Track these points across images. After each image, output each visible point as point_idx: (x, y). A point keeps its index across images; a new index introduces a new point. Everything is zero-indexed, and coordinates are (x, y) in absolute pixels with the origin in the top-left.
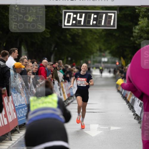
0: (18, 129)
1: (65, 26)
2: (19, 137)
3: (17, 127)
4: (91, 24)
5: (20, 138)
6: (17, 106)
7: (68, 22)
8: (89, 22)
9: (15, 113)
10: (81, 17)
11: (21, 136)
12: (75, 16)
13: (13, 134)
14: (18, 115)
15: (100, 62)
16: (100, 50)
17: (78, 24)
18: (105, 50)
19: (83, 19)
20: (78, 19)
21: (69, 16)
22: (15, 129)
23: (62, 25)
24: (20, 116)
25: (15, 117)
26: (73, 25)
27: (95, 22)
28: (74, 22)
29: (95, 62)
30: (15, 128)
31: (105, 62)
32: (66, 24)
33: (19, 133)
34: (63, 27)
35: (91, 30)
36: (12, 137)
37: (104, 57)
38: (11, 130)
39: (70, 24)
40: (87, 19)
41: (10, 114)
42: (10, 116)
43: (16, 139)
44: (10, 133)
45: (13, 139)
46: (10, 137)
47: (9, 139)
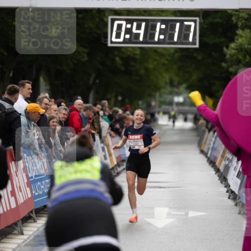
0: (34, 215)
1: (112, 42)
2: (35, 229)
3: (31, 212)
4: (156, 39)
5: (37, 230)
6: (32, 177)
7: (118, 36)
8: (153, 36)
9: (28, 190)
10: (139, 28)
11: (39, 228)
12: (129, 26)
13: (25, 224)
14: (34, 192)
15: (171, 103)
16: (171, 83)
17: (134, 39)
18: (180, 84)
19: (142, 32)
20: (134, 31)
21: (120, 26)
22: (28, 216)
23: (107, 41)
24: (37, 194)
25: (30, 196)
26: (125, 41)
27: (162, 37)
28: (128, 36)
29: (162, 103)
30: (28, 213)
31: (179, 104)
32: (114, 40)
33: (35, 221)
34: (109, 45)
35: (155, 51)
36: (24, 228)
37: (178, 94)
38: (22, 218)
39: (121, 40)
40: (150, 32)
41: (21, 191)
42: (20, 194)
43: (31, 233)
44: (20, 222)
45: (25, 232)
46: (21, 228)
47: (18, 231)
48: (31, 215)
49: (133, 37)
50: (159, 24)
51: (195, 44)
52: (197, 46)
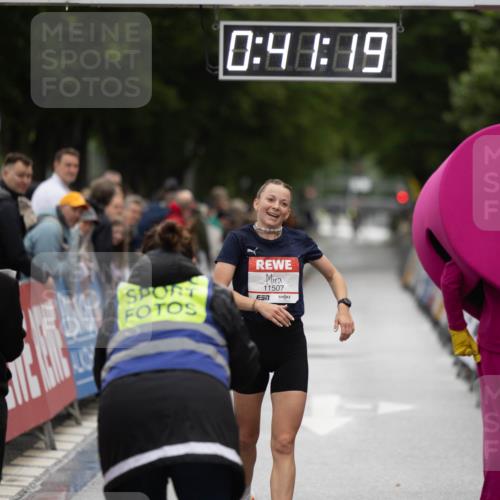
0: (76, 412)
1: (226, 72)
2: (79, 439)
3: (72, 405)
4: (313, 66)
5: (83, 441)
7: (238, 60)
8: (307, 59)
9: (65, 362)
10: (279, 43)
11: (86, 436)
12: (259, 40)
13: (59, 429)
14: (75, 367)
17: (270, 65)
18: (363, 153)
19: (284, 52)
20: (271, 50)
21: (241, 41)
22: (65, 413)
23: (217, 70)
24: (81, 370)
25: (67, 373)
26: (252, 70)
27: (324, 61)
28: (257, 60)
30: (66, 408)
32: (231, 67)
33: (78, 423)
34: (222, 77)
35: (315, 90)
36: (57, 438)
38: (52, 416)
39: (244, 67)
40: (300, 51)
41: (50, 364)
42: (50, 369)
43: (70, 446)
44: (50, 425)
45: (58, 445)
46: (50, 437)
47: (46, 444)
48: (71, 411)
49: (268, 62)
50: (318, 37)
51: (390, 76)
52: (393, 79)
